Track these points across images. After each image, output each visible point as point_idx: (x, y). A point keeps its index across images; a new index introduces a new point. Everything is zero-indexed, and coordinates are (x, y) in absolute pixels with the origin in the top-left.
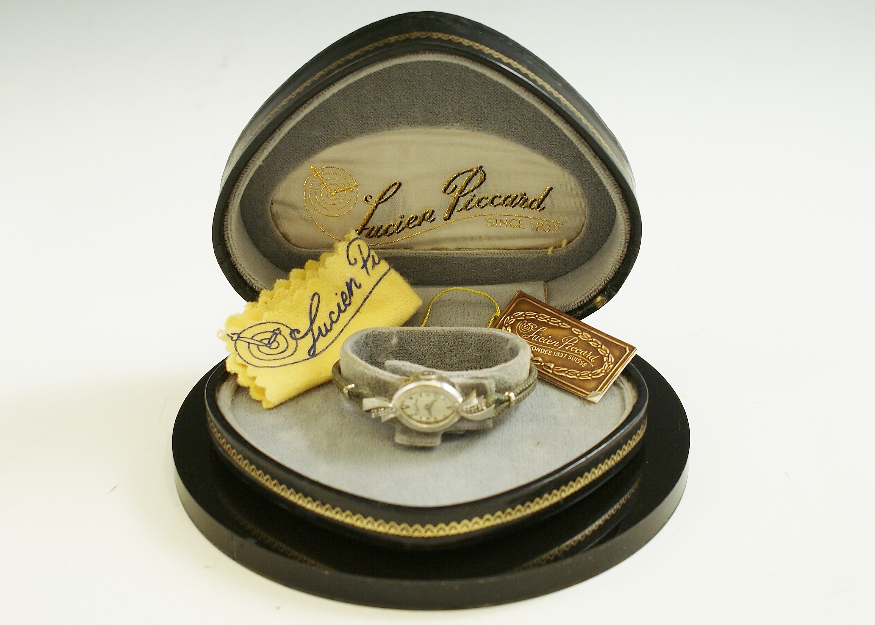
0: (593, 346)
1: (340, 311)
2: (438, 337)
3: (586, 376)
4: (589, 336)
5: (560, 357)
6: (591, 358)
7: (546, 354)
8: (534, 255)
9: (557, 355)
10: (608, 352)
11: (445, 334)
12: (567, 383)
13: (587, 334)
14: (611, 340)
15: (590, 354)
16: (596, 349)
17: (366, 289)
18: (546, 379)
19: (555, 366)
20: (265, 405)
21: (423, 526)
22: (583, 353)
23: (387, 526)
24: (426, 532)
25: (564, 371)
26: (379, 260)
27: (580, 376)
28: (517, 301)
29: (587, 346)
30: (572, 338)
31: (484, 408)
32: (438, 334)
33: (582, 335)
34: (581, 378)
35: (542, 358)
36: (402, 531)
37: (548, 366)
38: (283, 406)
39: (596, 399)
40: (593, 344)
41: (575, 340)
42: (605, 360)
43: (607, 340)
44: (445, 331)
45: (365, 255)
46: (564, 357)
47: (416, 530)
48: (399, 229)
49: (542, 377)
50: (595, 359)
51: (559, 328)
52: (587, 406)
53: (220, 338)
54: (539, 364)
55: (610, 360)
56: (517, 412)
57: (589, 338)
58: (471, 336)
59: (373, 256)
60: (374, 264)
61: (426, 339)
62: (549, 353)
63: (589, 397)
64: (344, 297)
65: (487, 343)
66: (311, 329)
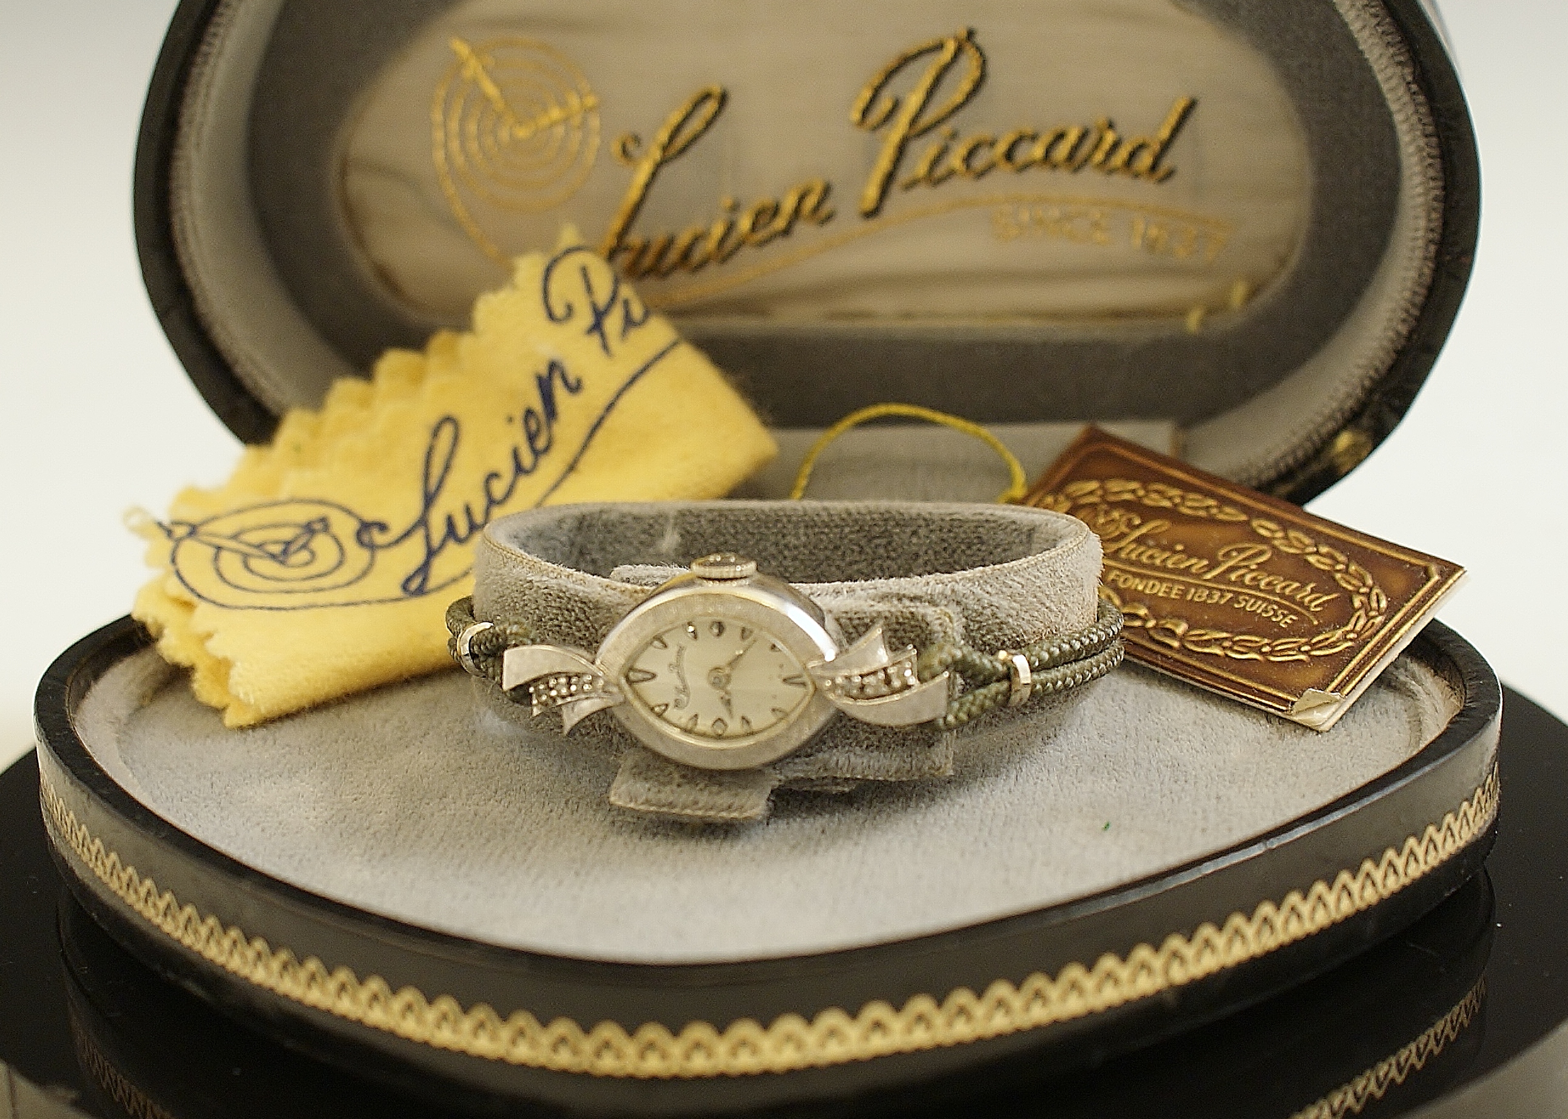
0: (1318, 569)
1: (519, 469)
2: (810, 531)
3: (1290, 650)
4: (1307, 541)
5: (1209, 602)
6: (1311, 602)
7: (1165, 595)
8: (1143, 332)
9: (1199, 597)
10: (1370, 582)
11: (832, 521)
12: (1225, 675)
13: (1301, 536)
14: (1379, 549)
15: (1309, 589)
16: (1330, 576)
17: (595, 395)
18: (1157, 665)
19: (1191, 628)
20: (231, 718)
21: (631, 1031)
22: (1284, 588)
23: (505, 1033)
24: (642, 1056)
25: (1218, 641)
26: (647, 314)
27: (1271, 653)
28: (1083, 453)
29: (1301, 570)
30: (1249, 548)
31: (913, 681)
32: (809, 523)
33: (1286, 537)
34: (1272, 659)
35: (1149, 608)
36: (555, 1048)
37: (1168, 629)
38: (288, 723)
39: (1323, 718)
40: (1318, 561)
41: (1261, 553)
42: (1357, 603)
43: (1365, 549)
44: (832, 512)
45: (602, 295)
46: (1222, 602)
47: (607, 1045)
48: (725, 253)
49: (1146, 661)
50: (1324, 602)
51: (1212, 521)
52: (1291, 738)
53: (134, 530)
54: (1138, 623)
55: (1374, 605)
56: (1049, 749)
57: (1307, 546)
58: (914, 528)
59: (626, 303)
60: (629, 323)
61: (772, 538)
62: (1174, 592)
63: (1298, 713)
64: (533, 426)
65: (968, 552)
66: (423, 522)
